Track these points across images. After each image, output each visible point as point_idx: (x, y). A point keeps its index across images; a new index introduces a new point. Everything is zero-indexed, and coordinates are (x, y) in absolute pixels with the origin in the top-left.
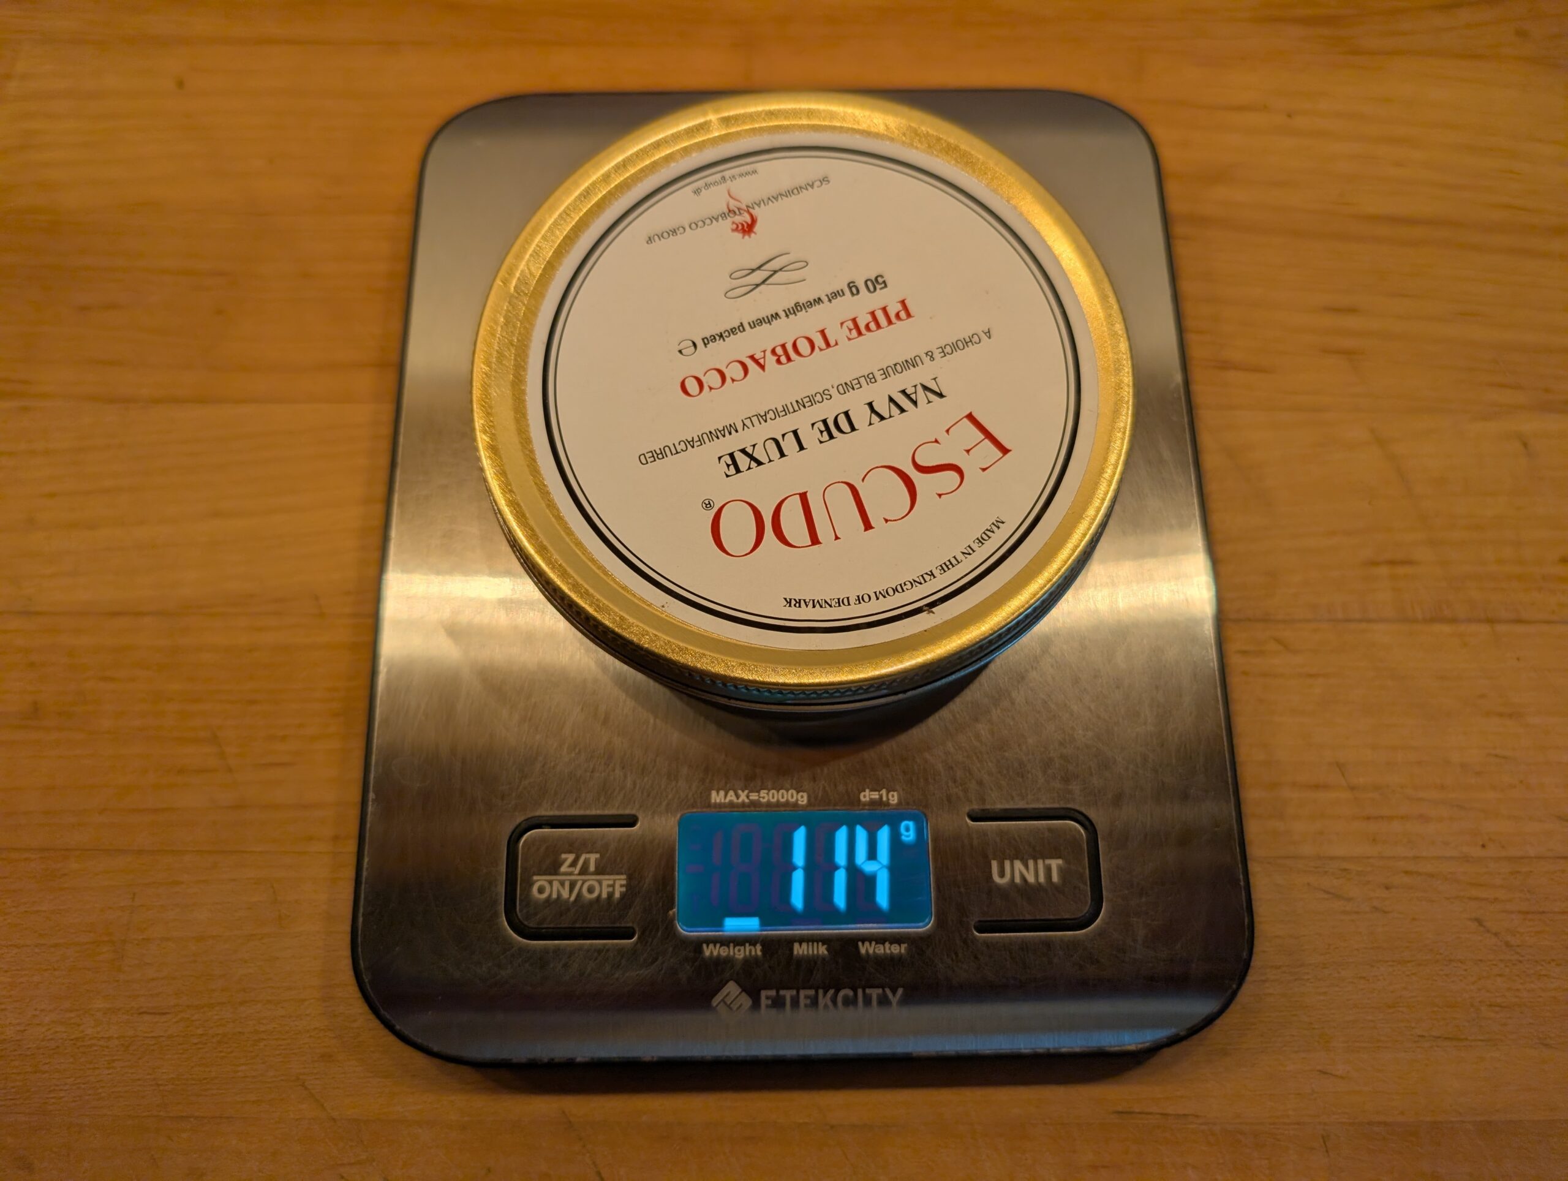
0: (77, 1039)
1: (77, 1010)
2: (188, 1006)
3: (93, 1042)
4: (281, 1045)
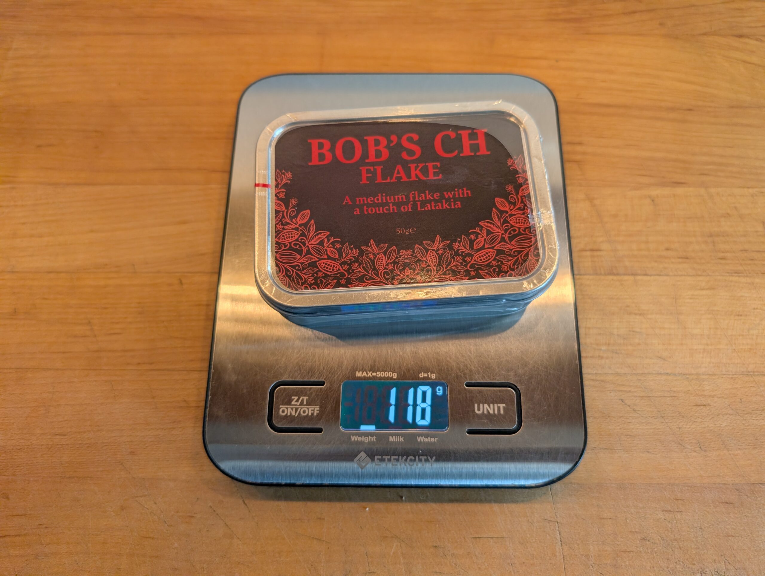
0: (29, 445)
1: (29, 434)
2: (75, 432)
3: (36, 446)
4: (113, 448)
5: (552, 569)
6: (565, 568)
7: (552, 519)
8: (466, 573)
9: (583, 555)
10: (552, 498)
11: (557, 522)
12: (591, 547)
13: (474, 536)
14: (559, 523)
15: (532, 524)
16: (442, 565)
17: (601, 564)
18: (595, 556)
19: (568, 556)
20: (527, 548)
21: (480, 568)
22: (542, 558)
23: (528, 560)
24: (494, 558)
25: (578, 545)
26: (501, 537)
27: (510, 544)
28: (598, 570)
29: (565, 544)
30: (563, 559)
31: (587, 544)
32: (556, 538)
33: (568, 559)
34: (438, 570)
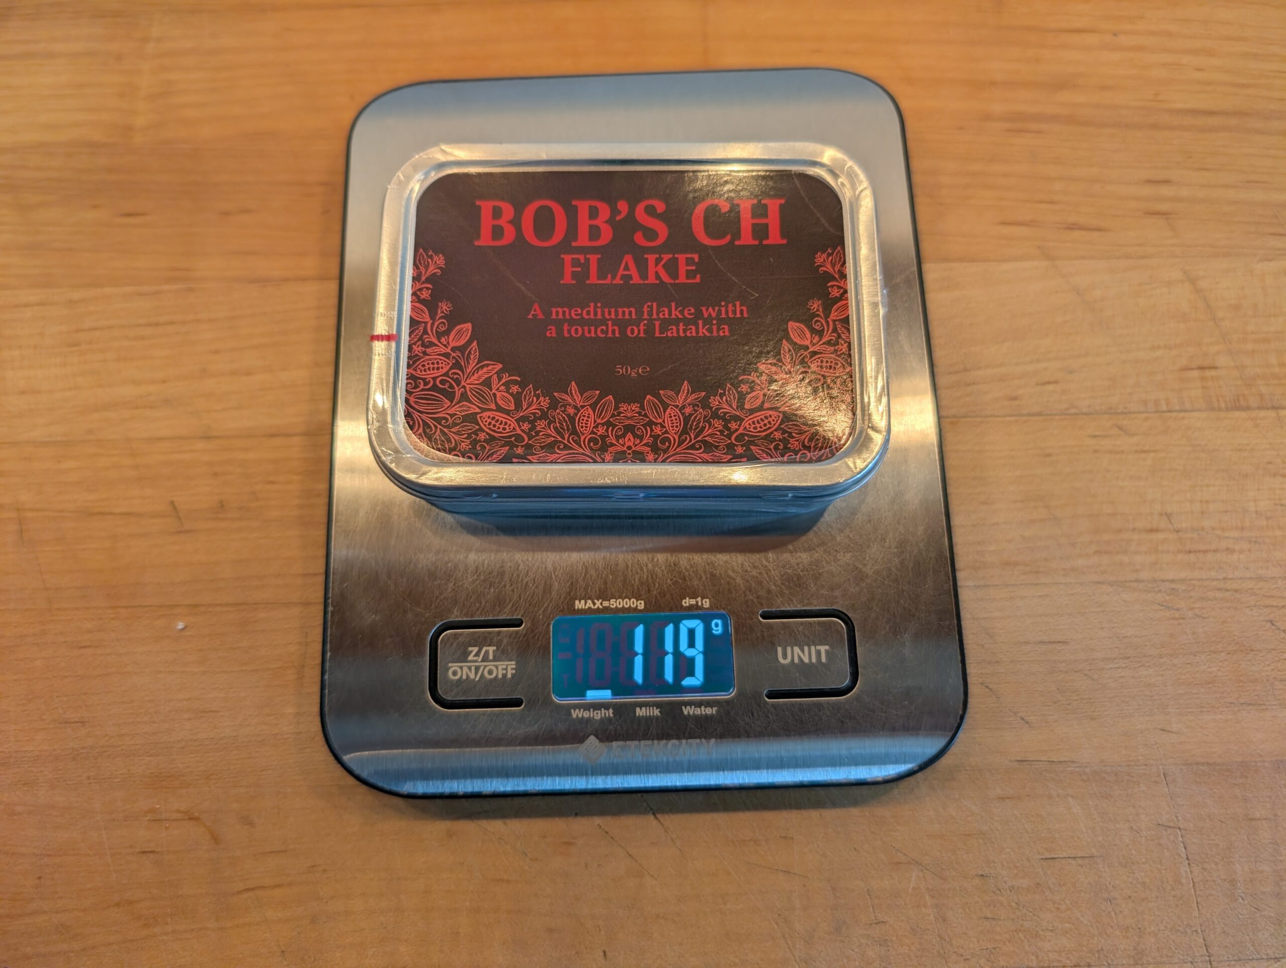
5: (1177, 906)
6: (1197, 903)
7: (1171, 824)
8: (1036, 917)
9: (1225, 880)
10: (1167, 790)
11: (1180, 829)
12: (1238, 866)
13: (1044, 857)
14: (1182, 831)
15: (1138, 833)
16: (995, 906)
17: (1255, 894)
18: (1245, 881)
19: (1201, 884)
20: (1134, 873)
21: (1058, 908)
22: (1159, 888)
23: (1136, 892)
24: (1081, 890)
25: (1217, 864)
26: (1090, 857)
27: (1104, 867)
28: (1251, 903)
29: (1193, 863)
30: (1194, 889)
31: (1231, 862)
32: (1180, 855)
33: (1202, 888)
34: (989, 915)
